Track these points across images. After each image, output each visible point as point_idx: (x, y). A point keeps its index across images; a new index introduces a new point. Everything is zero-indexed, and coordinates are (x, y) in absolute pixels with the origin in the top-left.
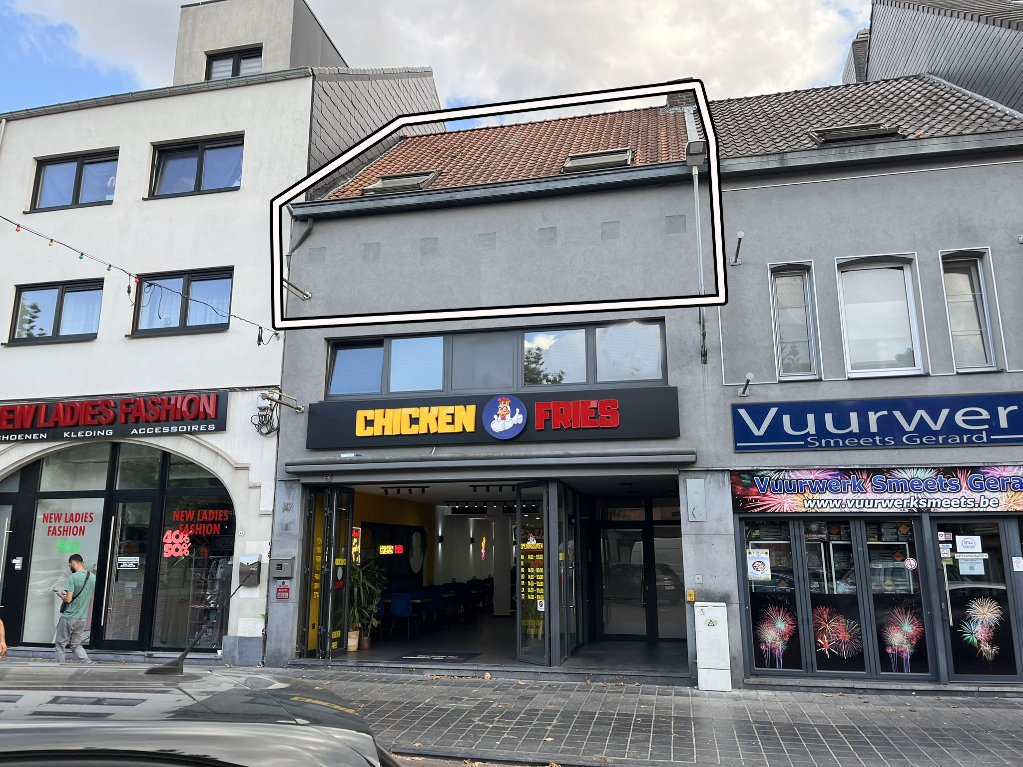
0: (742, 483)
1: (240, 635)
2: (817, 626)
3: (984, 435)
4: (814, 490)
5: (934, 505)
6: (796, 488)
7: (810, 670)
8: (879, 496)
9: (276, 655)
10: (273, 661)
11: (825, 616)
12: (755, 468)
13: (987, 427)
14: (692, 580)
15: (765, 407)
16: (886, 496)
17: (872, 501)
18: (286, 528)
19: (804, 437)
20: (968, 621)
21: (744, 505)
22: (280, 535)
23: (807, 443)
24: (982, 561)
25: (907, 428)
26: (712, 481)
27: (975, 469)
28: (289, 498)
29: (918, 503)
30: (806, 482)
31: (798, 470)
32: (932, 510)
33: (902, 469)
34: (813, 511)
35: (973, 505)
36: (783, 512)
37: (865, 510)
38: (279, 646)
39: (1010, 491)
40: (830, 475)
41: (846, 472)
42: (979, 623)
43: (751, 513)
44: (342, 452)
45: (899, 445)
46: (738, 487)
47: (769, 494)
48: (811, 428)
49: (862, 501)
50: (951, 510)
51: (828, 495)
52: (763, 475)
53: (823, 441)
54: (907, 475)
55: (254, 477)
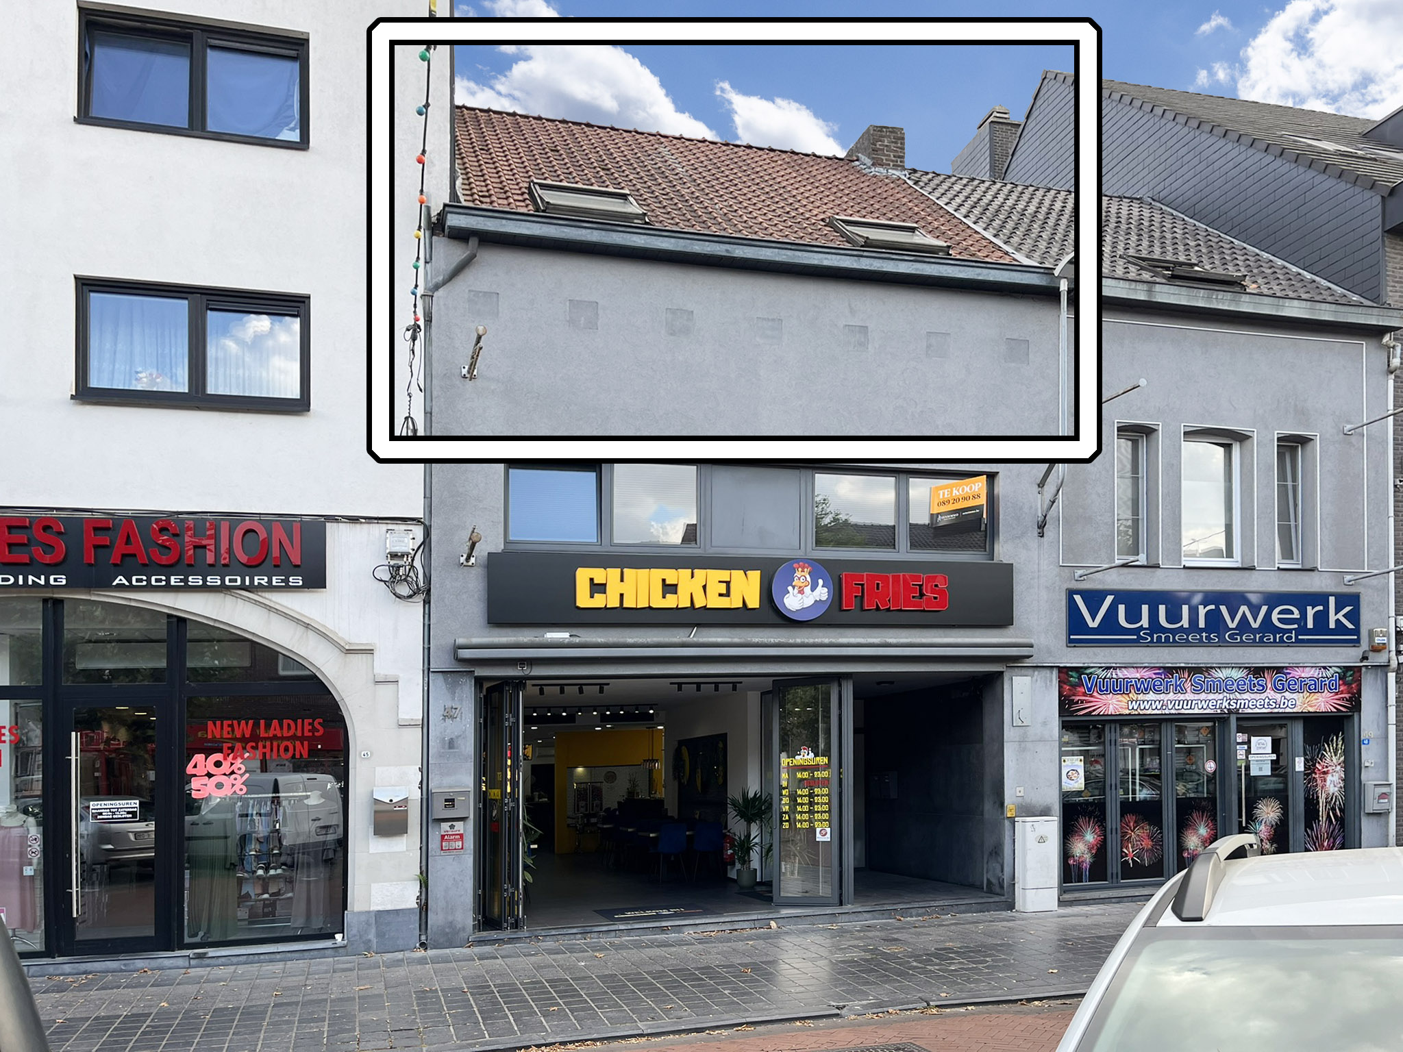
0: (1070, 681)
1: (375, 907)
2: (1124, 834)
3: (1293, 635)
4: (1138, 690)
5: (1242, 707)
6: (1121, 687)
7: (1115, 880)
8: (1197, 697)
9: (447, 930)
10: (441, 940)
11: (1132, 824)
12: (1086, 665)
13: (1296, 626)
14: (1013, 793)
15: (1101, 595)
16: (1203, 696)
17: (1190, 702)
18: (451, 744)
19: (1136, 631)
20: (1254, 821)
21: (1070, 707)
22: (441, 756)
23: (1140, 638)
24: (1270, 762)
25: (1232, 625)
26: (1039, 680)
27: (1279, 670)
28: (453, 699)
29: (1229, 704)
30: (1131, 682)
31: (1125, 667)
32: (1240, 711)
33: (1219, 668)
34: (1136, 713)
35: (1274, 705)
36: (1108, 715)
37: (1183, 711)
38: (450, 918)
39: (1305, 692)
40: (1155, 674)
41: (1170, 671)
42: (1263, 822)
43: (1077, 715)
44: (547, 629)
45: (1222, 643)
46: (1065, 686)
47: (1095, 694)
48: (1145, 622)
49: (1181, 702)
50: (1257, 711)
51: (1151, 696)
52: (1091, 673)
53: (1155, 636)
54: (1222, 674)
55: (383, 665)
